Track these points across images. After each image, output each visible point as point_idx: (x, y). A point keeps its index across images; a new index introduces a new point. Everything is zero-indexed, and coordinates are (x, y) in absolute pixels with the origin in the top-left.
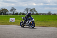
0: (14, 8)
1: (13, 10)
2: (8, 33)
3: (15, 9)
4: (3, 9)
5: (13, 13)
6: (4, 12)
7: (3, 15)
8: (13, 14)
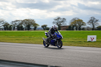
0: (94, 19)
1: (92, 21)
2: (85, 60)
3: (97, 21)
4: (77, 19)
5: (94, 26)
6: (77, 25)
7: (77, 30)
8: (93, 29)
